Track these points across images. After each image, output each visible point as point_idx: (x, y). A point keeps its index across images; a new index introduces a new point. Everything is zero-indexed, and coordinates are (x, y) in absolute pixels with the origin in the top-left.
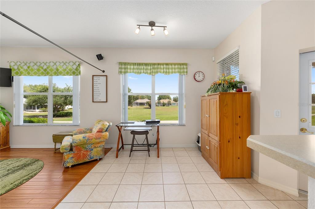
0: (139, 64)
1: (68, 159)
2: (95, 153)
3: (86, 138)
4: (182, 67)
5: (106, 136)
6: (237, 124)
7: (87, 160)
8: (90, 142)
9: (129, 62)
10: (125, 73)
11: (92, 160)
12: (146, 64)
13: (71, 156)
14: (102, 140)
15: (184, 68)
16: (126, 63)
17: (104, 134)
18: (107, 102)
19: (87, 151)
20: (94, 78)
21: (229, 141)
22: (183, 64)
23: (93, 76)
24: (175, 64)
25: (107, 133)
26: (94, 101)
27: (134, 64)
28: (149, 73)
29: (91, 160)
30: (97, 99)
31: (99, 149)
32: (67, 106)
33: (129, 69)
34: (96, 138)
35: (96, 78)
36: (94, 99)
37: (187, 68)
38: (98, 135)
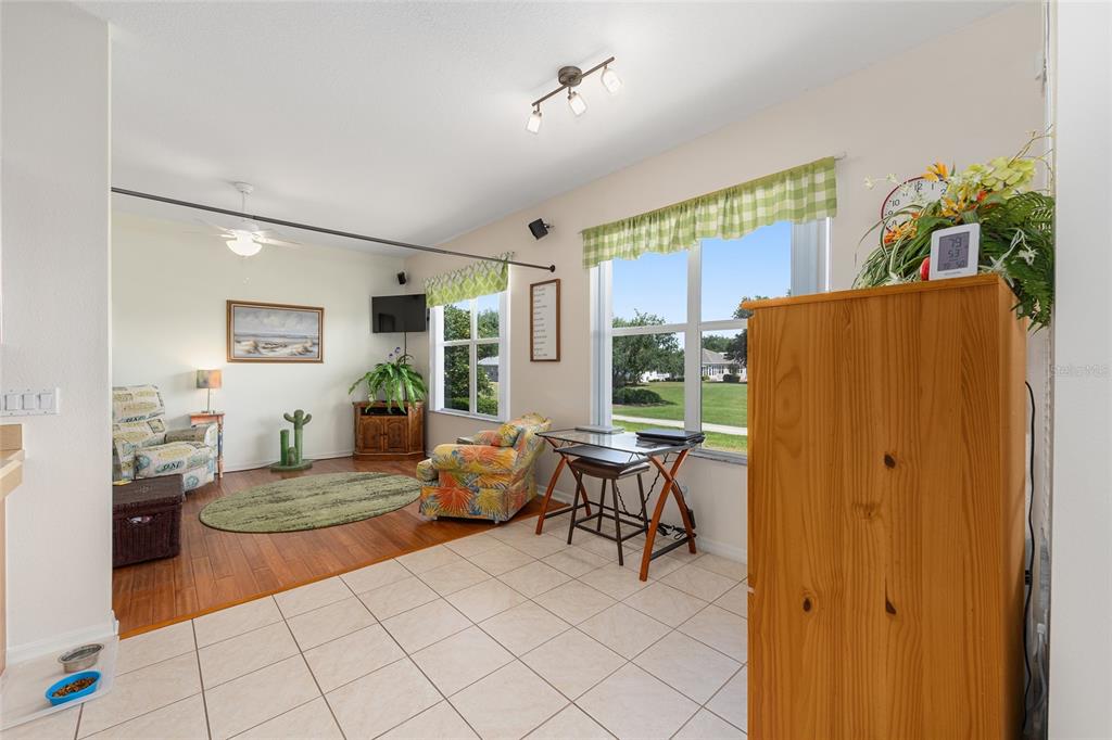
0: (634, 222)
1: (428, 497)
2: (486, 502)
3: (459, 456)
4: (805, 182)
5: (507, 458)
6: (870, 509)
7: (467, 516)
8: (466, 467)
9: (606, 223)
10: (597, 261)
11: (477, 517)
12: (656, 216)
13: (433, 493)
14: (495, 468)
15: (813, 187)
16: (598, 228)
17: (501, 452)
18: (558, 359)
19: (466, 490)
20: (535, 293)
21: (807, 606)
22: (810, 169)
23: (532, 286)
24: (767, 183)
25: (513, 453)
26: (535, 358)
27: (620, 225)
28: (665, 248)
29: (474, 517)
30: (540, 353)
31: (494, 493)
32: (647, 374)
33: (607, 246)
34: (481, 462)
35: (539, 293)
36: (535, 352)
37: (831, 184)
38: (488, 453)
